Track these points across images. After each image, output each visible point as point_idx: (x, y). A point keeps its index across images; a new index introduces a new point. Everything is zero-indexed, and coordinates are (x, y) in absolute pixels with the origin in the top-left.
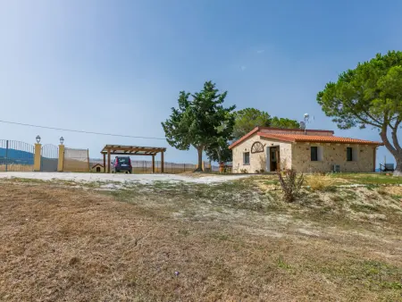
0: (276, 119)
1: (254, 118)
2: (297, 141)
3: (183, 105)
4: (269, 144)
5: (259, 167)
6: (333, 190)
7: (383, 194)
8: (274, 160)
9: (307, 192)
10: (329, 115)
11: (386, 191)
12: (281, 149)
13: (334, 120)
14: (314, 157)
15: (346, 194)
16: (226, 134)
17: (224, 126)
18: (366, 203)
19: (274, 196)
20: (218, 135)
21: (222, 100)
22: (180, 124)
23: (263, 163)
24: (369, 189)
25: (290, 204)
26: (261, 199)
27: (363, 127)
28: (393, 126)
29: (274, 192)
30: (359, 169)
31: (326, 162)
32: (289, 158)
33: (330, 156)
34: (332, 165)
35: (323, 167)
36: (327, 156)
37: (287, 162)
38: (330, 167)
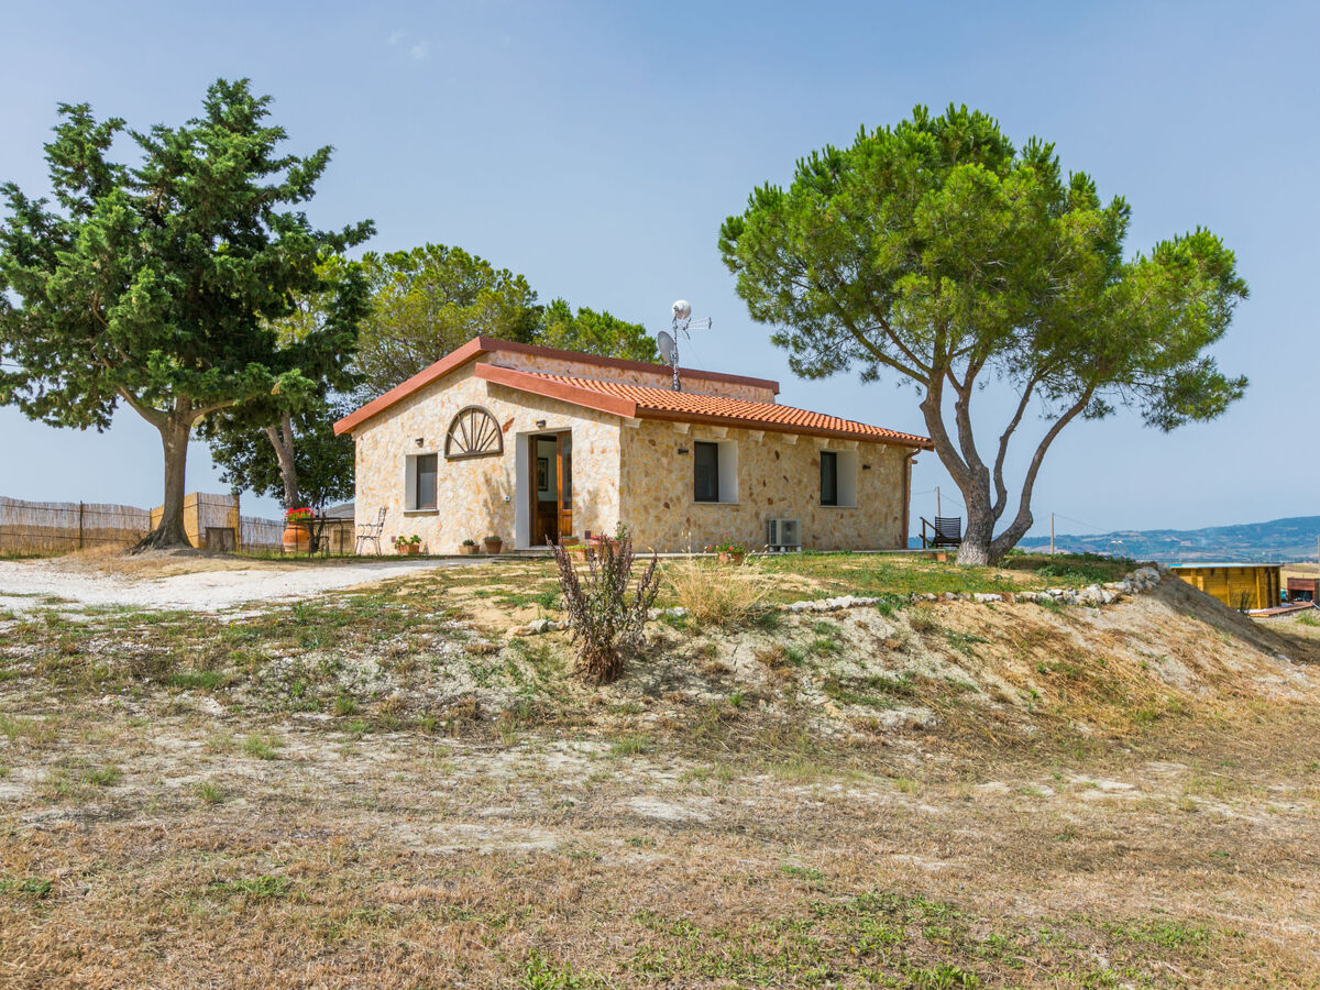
0: (560, 310)
1: (466, 298)
2: (649, 415)
3: (78, 178)
4: (528, 419)
5: (480, 530)
6: (765, 621)
7: (927, 629)
8: (543, 496)
9: (672, 635)
10: (761, 316)
11: (935, 619)
12: (579, 445)
13: (780, 341)
14: (707, 487)
15: (811, 638)
16: (320, 358)
17: (310, 317)
18: (876, 670)
19: (539, 659)
20: (285, 361)
21: (302, 185)
22: (53, 281)
23: (497, 505)
24: (885, 612)
25: (605, 692)
26: (480, 676)
27: (871, 376)
28: (961, 380)
29: (537, 643)
30: (859, 536)
31: (750, 508)
32: (610, 487)
33: (764, 484)
34: (767, 522)
35: (738, 530)
36: (754, 482)
37: (600, 506)
38: (761, 528)
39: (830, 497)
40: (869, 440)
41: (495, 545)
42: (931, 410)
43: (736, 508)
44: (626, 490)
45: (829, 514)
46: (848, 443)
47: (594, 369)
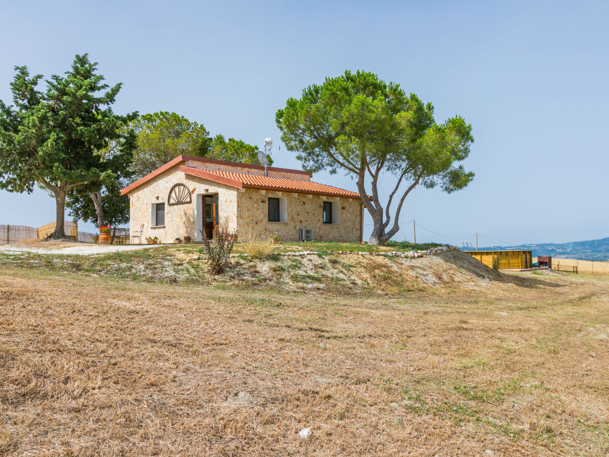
0: (220, 139)
1: (178, 134)
2: (248, 187)
3: (24, 96)
4: (201, 189)
5: (182, 233)
6: (275, 258)
7: (334, 262)
8: (208, 220)
9: (242, 261)
10: (291, 149)
11: (339, 259)
12: (222, 199)
13: (299, 158)
14: (274, 215)
15: (290, 263)
16: (119, 165)
17: (112, 150)
18: (311, 273)
19: (196, 267)
20: (104, 167)
21: (110, 98)
22: (17, 138)
23: (189, 224)
24: (320, 256)
25: (216, 277)
26: (177, 271)
27: (334, 172)
28: (374, 173)
29: (196, 263)
30: (340, 236)
31: (292, 224)
32: (233, 215)
33: (298, 215)
34: (299, 230)
35: (287, 233)
36: (294, 214)
37: (229, 223)
38: (297, 233)
39: (329, 221)
40: (344, 197)
41: (188, 239)
42: (361, 185)
43: (286, 224)
44: (239, 217)
45: (327, 227)
46: (335, 198)
47: (230, 168)
